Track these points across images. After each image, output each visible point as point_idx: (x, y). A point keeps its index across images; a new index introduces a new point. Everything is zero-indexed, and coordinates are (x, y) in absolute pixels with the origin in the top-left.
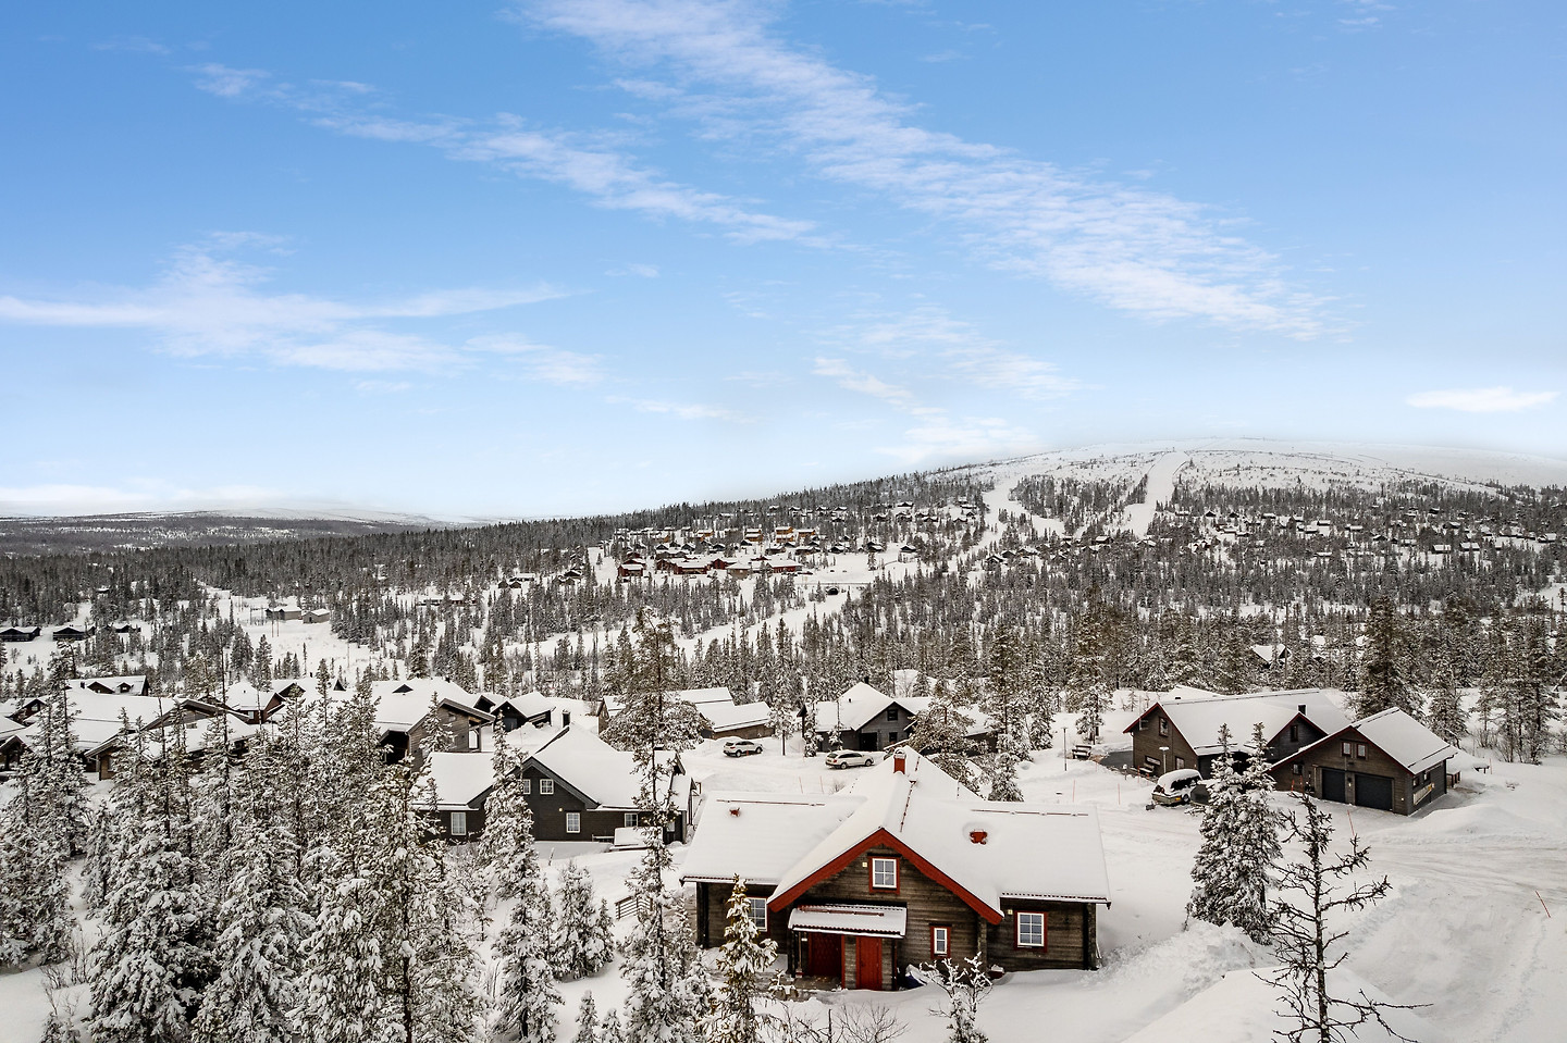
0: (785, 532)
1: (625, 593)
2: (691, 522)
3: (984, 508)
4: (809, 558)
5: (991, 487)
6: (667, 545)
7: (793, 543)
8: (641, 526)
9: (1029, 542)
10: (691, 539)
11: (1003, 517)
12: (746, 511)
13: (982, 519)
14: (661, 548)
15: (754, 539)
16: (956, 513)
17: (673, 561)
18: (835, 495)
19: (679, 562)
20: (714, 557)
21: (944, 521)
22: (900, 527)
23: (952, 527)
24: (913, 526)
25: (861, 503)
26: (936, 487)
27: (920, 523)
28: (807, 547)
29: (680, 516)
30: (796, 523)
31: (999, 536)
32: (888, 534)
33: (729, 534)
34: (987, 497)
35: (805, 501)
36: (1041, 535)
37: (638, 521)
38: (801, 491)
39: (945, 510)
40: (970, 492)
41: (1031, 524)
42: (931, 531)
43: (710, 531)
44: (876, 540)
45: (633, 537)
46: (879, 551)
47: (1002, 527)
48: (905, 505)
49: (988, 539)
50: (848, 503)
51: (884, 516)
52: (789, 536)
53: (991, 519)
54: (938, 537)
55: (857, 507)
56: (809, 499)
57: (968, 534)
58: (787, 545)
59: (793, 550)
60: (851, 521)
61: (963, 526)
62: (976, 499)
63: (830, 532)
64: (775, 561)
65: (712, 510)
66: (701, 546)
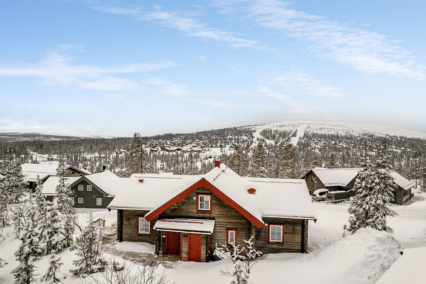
0: (198, 142)
1: (152, 156)
2: (172, 138)
3: (253, 137)
4: (204, 148)
5: (255, 131)
6: (165, 144)
7: (200, 145)
8: (158, 139)
9: (265, 146)
10: (172, 143)
11: (258, 139)
12: (187, 136)
13: (252, 140)
14: (163, 145)
15: (189, 143)
16: (245, 138)
17: (166, 148)
18: (212, 132)
19: (168, 148)
20: (178, 148)
21: (242, 140)
22: (230, 141)
23: (244, 141)
24: (233, 141)
25: (219, 135)
26: (240, 131)
27: (235, 140)
28: (203, 146)
29: (169, 137)
30: (201, 139)
31: (257, 144)
32: (226, 143)
33: (182, 142)
34: (254, 134)
35: (204, 134)
36: (268, 144)
37: (157, 138)
38: (203, 131)
39: (242, 137)
40: (249, 132)
41: (265, 141)
42: (238, 142)
43: (177, 141)
44: (223, 145)
45: (155, 142)
46: (224, 147)
47: (258, 142)
48: (231, 135)
49: (254, 145)
50: (216, 134)
51: (225, 138)
52: (199, 143)
53: (255, 140)
54: (240, 144)
55: (218, 136)
56: (205, 133)
57: (248, 143)
58: (198, 145)
59: (200, 147)
60: (216, 139)
61: (247, 141)
62: (251, 134)
63: (210, 142)
64: (194, 149)
65: (178, 135)
66: (174, 144)
